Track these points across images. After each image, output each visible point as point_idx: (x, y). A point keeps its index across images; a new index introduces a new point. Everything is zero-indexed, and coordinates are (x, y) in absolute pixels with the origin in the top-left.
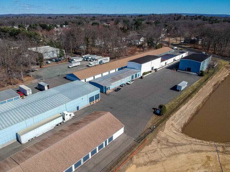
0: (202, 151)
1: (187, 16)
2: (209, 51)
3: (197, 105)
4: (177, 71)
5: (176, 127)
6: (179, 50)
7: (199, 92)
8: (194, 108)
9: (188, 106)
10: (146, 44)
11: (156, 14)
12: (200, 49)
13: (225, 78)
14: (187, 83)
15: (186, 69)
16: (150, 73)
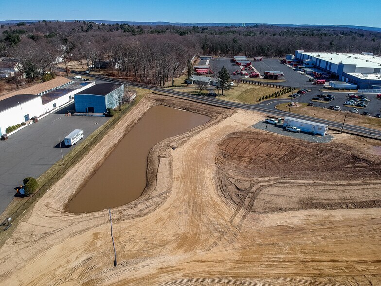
0: (88, 229)
1: (103, 25)
2: (129, 78)
3: (95, 162)
4: (72, 114)
5: (54, 206)
6: (84, 80)
7: (101, 141)
8: (91, 167)
9: (80, 167)
10: (25, 76)
11: (50, 22)
12: (116, 76)
13: (144, 114)
14: (81, 132)
15: (86, 109)
16: (23, 127)
